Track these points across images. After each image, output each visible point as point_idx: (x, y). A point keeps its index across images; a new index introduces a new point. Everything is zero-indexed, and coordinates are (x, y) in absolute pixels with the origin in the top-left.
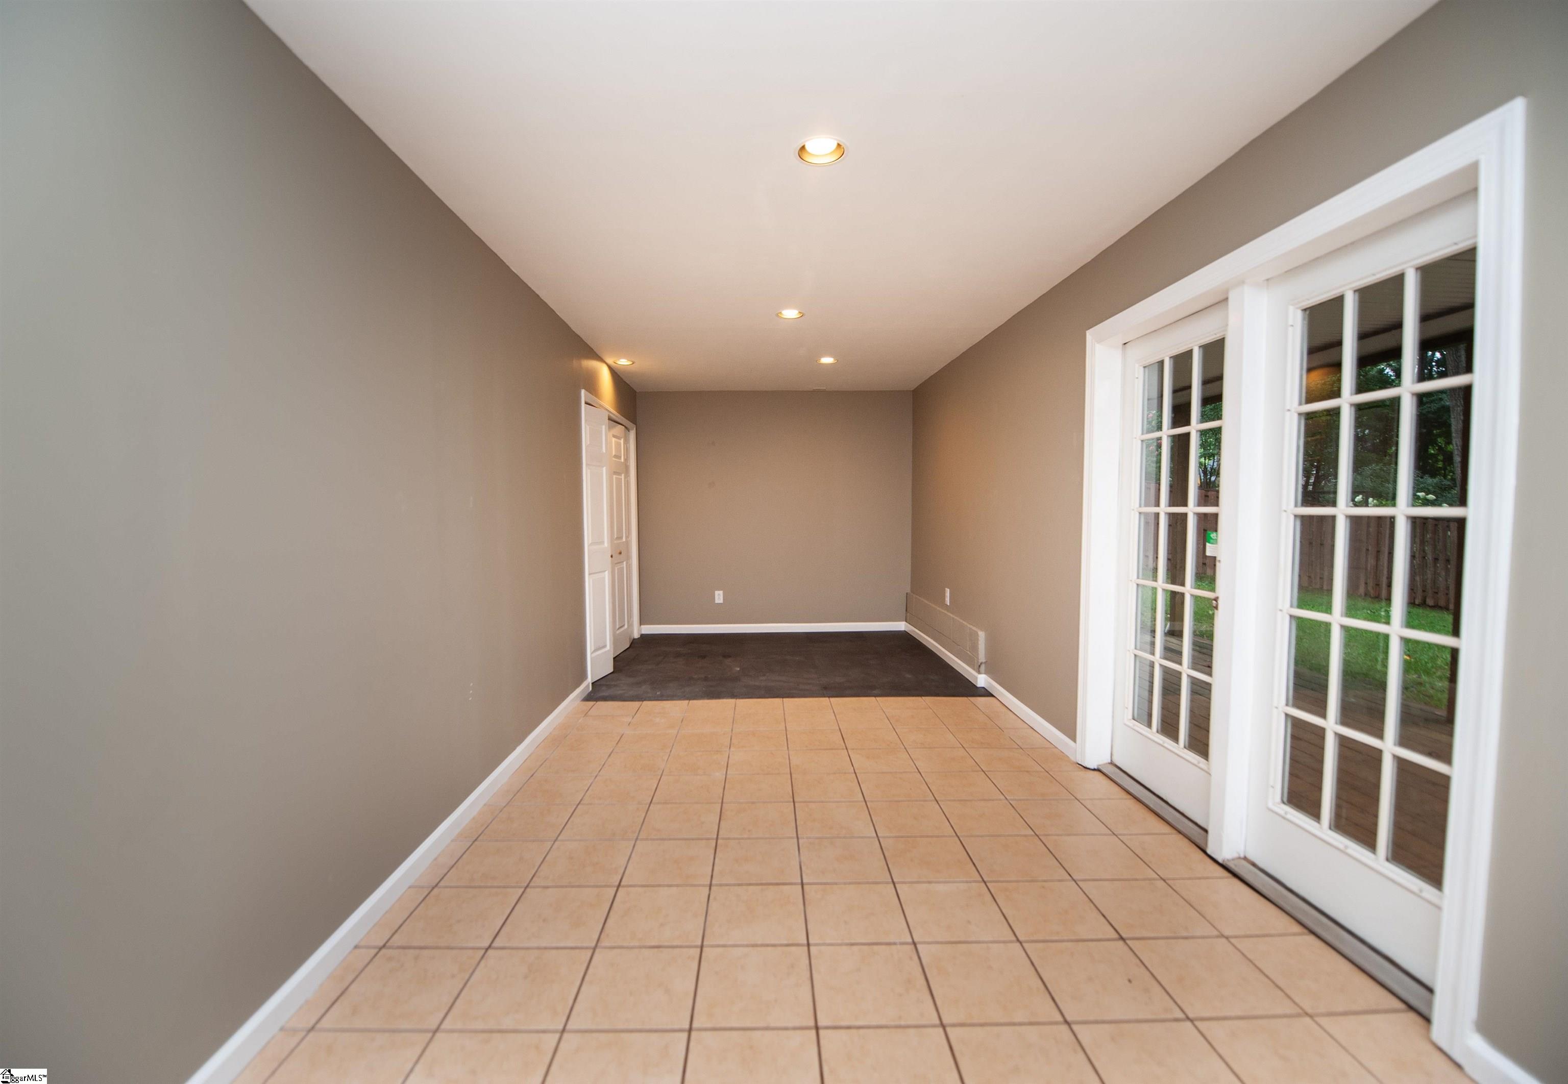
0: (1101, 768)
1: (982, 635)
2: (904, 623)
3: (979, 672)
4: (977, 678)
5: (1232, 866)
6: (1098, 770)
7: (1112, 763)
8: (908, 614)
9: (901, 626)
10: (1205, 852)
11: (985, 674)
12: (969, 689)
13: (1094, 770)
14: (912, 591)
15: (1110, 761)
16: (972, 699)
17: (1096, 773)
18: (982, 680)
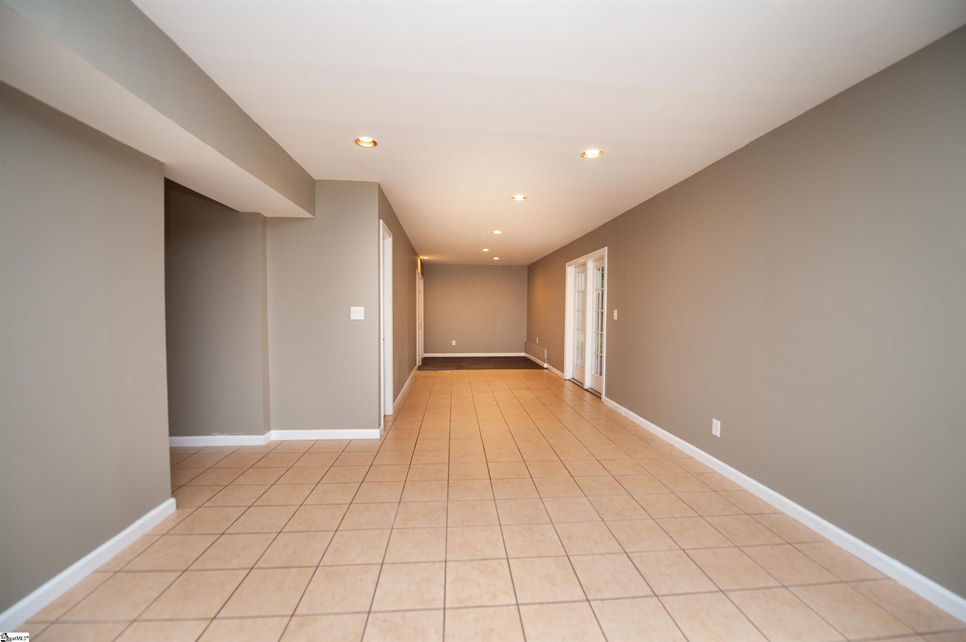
0: (570, 380)
1: (546, 351)
2: (524, 353)
3: (545, 363)
4: (544, 365)
5: (588, 390)
6: (569, 380)
7: (573, 378)
8: (526, 350)
9: (523, 354)
10: (583, 388)
11: (547, 363)
12: (542, 368)
13: (568, 380)
14: (527, 341)
15: (572, 378)
16: (542, 370)
17: (568, 381)
18: (546, 365)
